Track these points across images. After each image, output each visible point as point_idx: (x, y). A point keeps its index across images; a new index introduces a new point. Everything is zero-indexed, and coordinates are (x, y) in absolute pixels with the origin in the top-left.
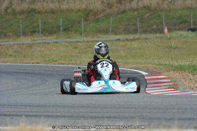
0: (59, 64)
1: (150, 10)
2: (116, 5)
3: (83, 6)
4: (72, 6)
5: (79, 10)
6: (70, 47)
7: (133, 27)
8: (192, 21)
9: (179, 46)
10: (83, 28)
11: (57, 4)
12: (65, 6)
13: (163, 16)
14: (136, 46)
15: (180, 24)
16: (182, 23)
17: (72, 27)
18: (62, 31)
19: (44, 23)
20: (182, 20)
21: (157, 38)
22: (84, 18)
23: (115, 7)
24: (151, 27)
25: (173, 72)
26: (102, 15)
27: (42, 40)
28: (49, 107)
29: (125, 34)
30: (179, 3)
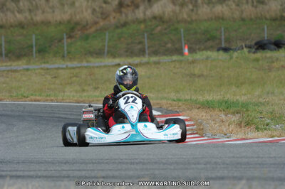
0: (32, 101)
1: (163, 22)
2: (114, 14)
3: (66, 17)
4: (49, 17)
5: (60, 23)
6: (49, 77)
7: (140, 46)
8: (223, 37)
9: (205, 73)
10: (66, 48)
11: (27, 14)
12: (39, 17)
13: (182, 30)
14: (143, 73)
15: (206, 41)
16: (209, 40)
17: (50, 46)
18: (36, 53)
20: (208, 36)
22: (67, 34)
23: (111, 18)
24: (165, 46)
25: (197, 110)
26: (93, 29)
27: (6, 66)
28: (19, 163)
29: (127, 56)
30: (204, 10)
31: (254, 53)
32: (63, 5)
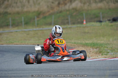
1: (76, 11)
3: (36, 9)
4: (29, 9)
5: (34, 12)
6: (25, 35)
7: (67, 21)
11: (20, 8)
12: (25, 9)
13: (84, 14)
15: (94, 18)
18: (24, 25)
19: (13, 20)
21: (77, 27)
22: (37, 16)
23: (55, 9)
26: (48, 14)
30: (94, 5)
31: (111, 22)
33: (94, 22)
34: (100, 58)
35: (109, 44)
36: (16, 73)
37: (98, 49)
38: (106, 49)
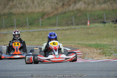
1: (81, 12)
3: (41, 10)
4: (34, 10)
5: (39, 13)
6: (30, 35)
7: (71, 22)
8: (105, 17)
9: (94, 33)
10: (40, 23)
11: (25, 9)
12: (30, 10)
13: (88, 15)
14: (68, 33)
17: (34, 22)
18: (29, 25)
19: (18, 21)
20: (99, 17)
21: (81, 28)
22: (41, 17)
23: (59, 10)
24: (81, 21)
26: (52, 15)
30: (98, 7)
31: (115, 24)
32: (39, 5)
33: (98, 23)
34: (104, 59)
35: (112, 45)
36: (21, 74)
37: (101, 50)
38: (109, 50)
